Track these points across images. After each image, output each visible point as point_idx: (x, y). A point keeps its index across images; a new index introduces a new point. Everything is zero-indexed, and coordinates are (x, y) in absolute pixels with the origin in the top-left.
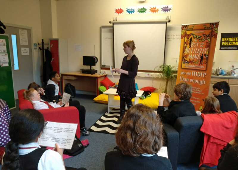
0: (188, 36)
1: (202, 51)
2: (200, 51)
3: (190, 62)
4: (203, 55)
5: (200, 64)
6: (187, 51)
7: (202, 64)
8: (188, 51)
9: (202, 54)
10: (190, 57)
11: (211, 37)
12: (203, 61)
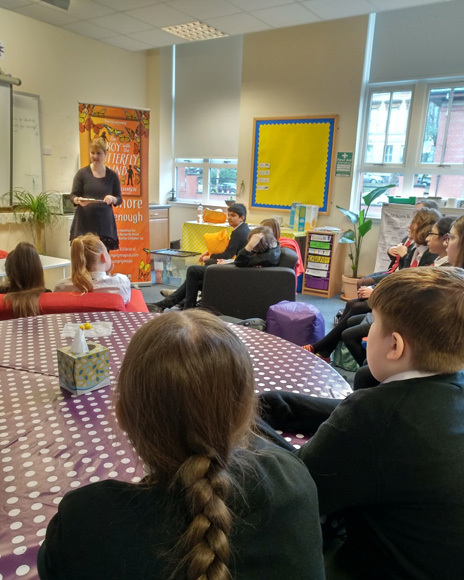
0: (97, 128)
1: (129, 160)
2: (124, 159)
4: (132, 168)
5: (128, 184)
7: (132, 185)
9: (130, 166)
11: (140, 135)
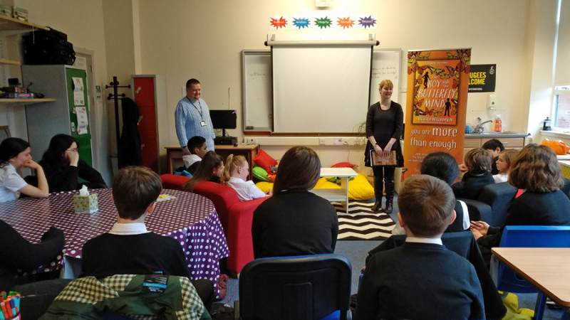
0: (421, 69)
1: (447, 94)
2: (444, 93)
3: (428, 112)
4: (450, 101)
5: (445, 115)
6: (421, 95)
7: (449, 115)
8: (423, 95)
9: (448, 99)
10: (427, 104)
12: (450, 110)
